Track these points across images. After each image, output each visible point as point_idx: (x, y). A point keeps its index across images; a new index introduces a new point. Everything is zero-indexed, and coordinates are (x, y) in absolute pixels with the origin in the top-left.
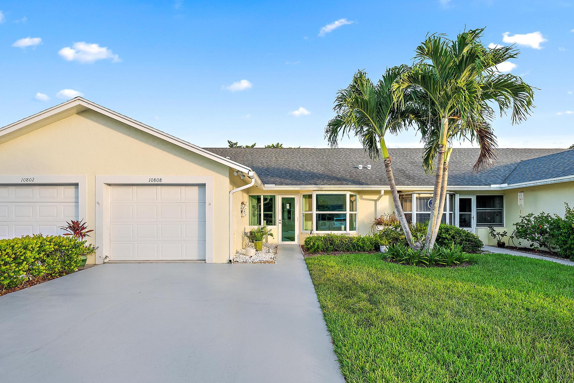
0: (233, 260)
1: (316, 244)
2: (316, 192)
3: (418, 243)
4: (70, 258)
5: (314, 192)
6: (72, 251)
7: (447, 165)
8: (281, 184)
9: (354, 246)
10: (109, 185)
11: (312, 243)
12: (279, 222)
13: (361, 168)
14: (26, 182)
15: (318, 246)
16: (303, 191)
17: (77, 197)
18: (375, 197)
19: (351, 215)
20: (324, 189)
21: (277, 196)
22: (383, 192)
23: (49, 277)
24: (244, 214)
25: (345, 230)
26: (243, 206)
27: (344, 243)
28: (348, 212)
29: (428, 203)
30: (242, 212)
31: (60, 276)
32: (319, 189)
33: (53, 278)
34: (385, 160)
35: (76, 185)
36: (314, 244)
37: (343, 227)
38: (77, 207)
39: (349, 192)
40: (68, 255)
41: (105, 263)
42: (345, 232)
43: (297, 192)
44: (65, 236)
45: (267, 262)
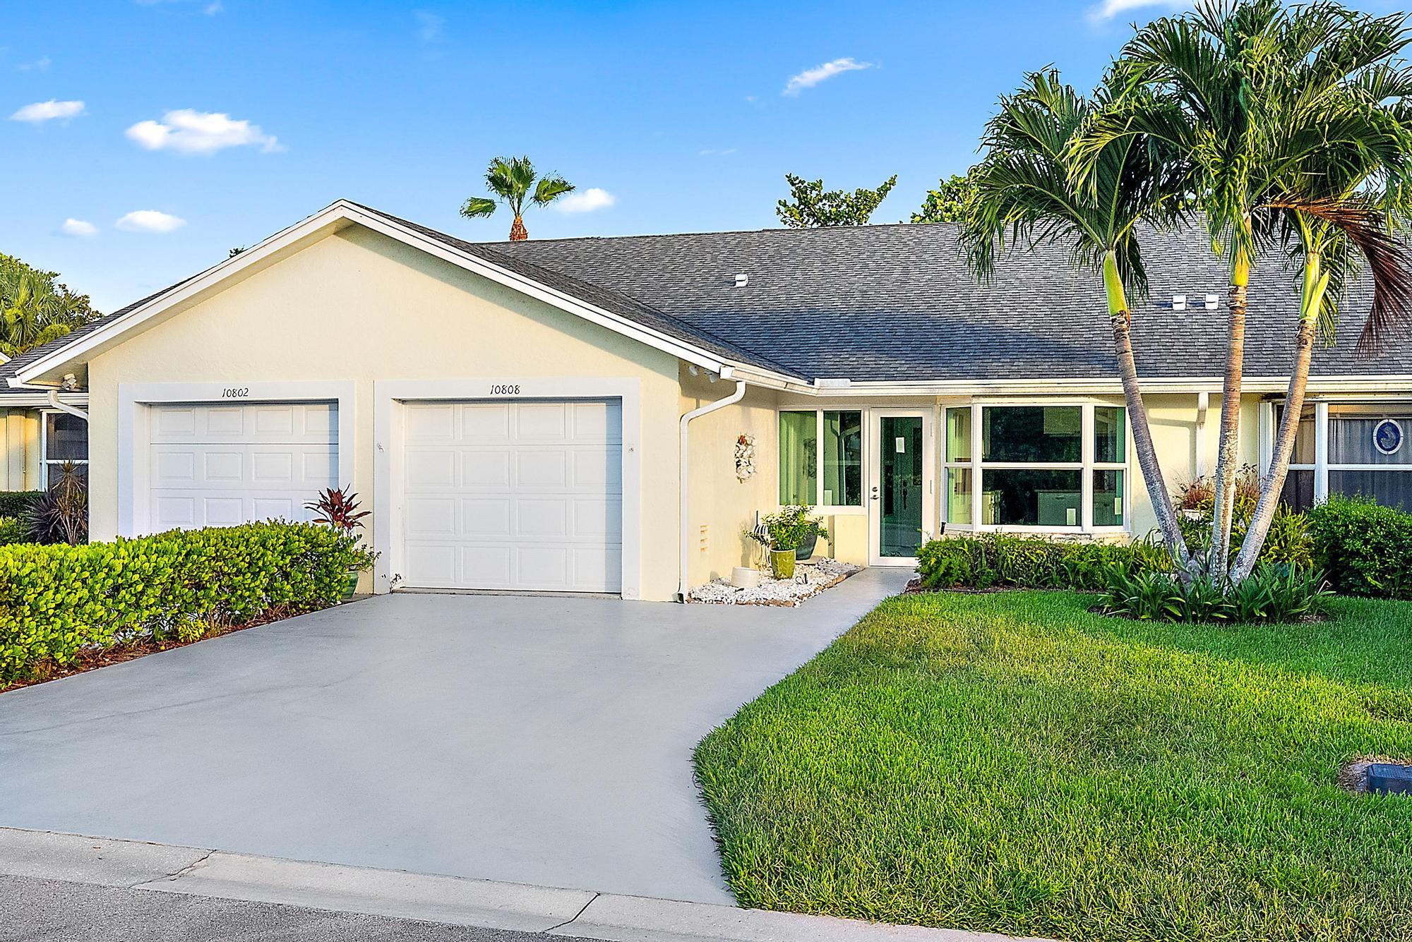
0: (690, 595)
1: (945, 562)
2: (982, 400)
3: (1193, 561)
4: (329, 573)
5: (974, 400)
6: (333, 556)
7: (1308, 331)
8: (872, 376)
9: (1062, 572)
10: (404, 401)
11: (933, 560)
12: (872, 494)
13: (1182, 307)
14: (231, 399)
15: (948, 568)
16: (944, 397)
17: (334, 432)
18: (1190, 414)
19: (1098, 475)
20: (1003, 391)
21: (867, 413)
22: (1203, 400)
23: (294, 609)
24: (744, 472)
25: (1079, 523)
26: (743, 447)
27: (1032, 562)
28: (1088, 464)
29: (1375, 434)
30: (738, 466)
31: (312, 610)
32: (988, 391)
33: (300, 612)
34: (1113, 320)
35: (334, 403)
36: (939, 562)
37: (1071, 513)
38: (334, 455)
39: (1092, 399)
40: (326, 567)
41: (392, 592)
42: (1077, 530)
43: (928, 402)
44: (320, 525)
45: (774, 602)
